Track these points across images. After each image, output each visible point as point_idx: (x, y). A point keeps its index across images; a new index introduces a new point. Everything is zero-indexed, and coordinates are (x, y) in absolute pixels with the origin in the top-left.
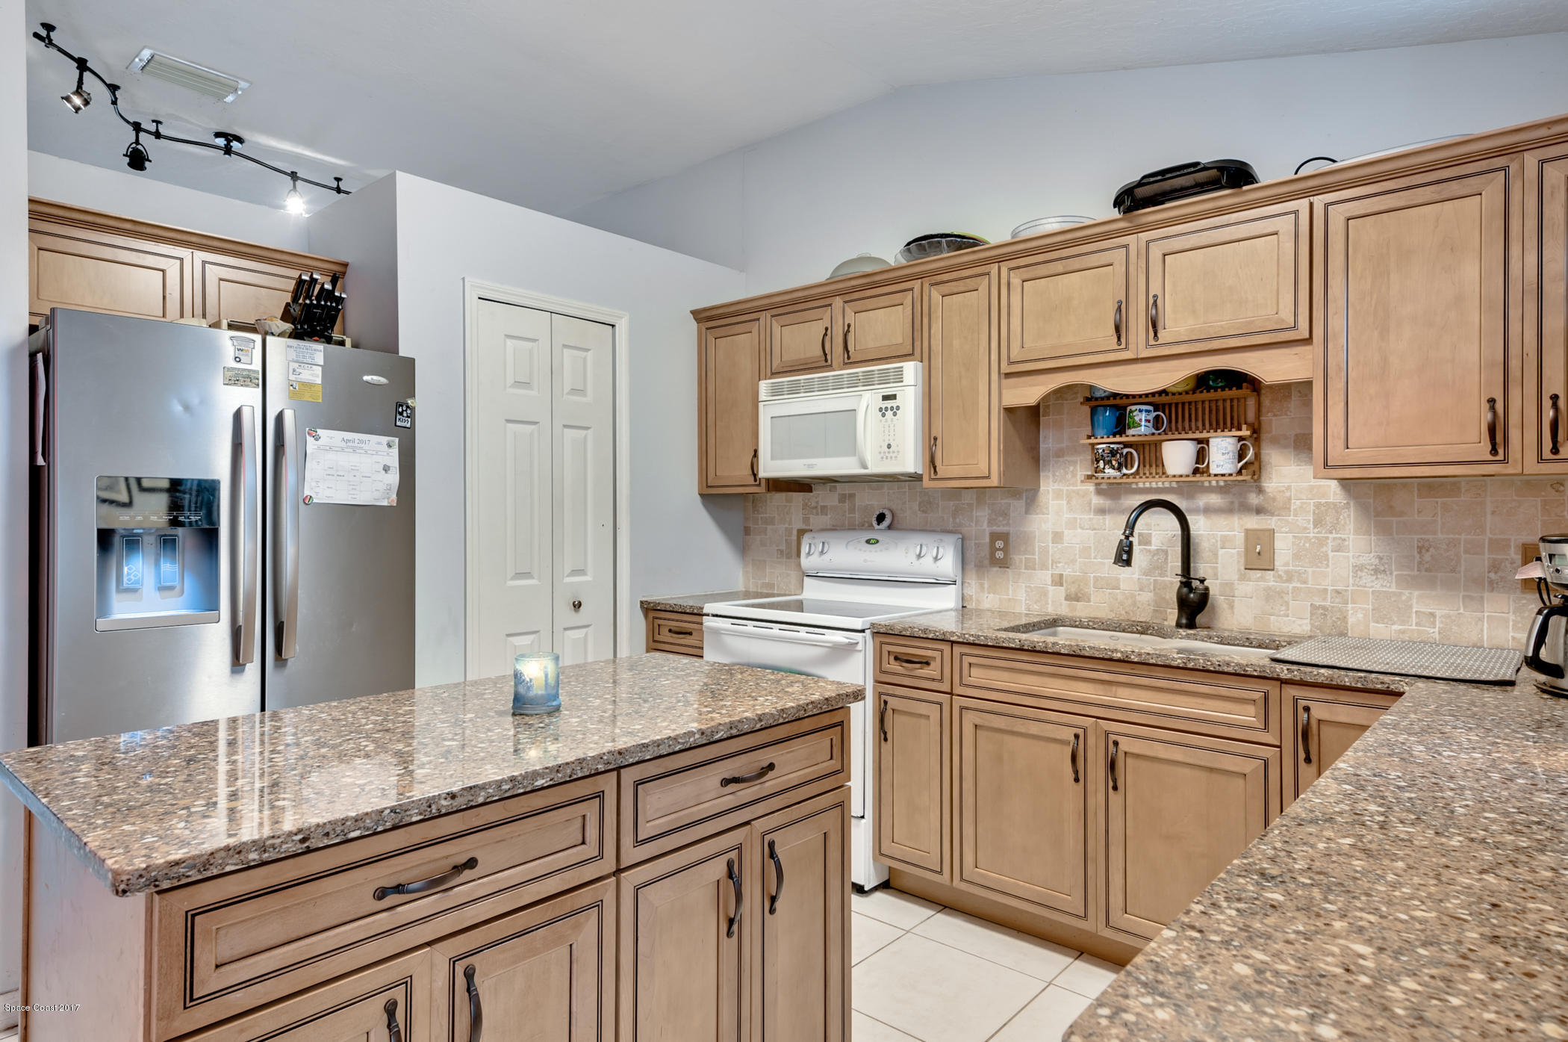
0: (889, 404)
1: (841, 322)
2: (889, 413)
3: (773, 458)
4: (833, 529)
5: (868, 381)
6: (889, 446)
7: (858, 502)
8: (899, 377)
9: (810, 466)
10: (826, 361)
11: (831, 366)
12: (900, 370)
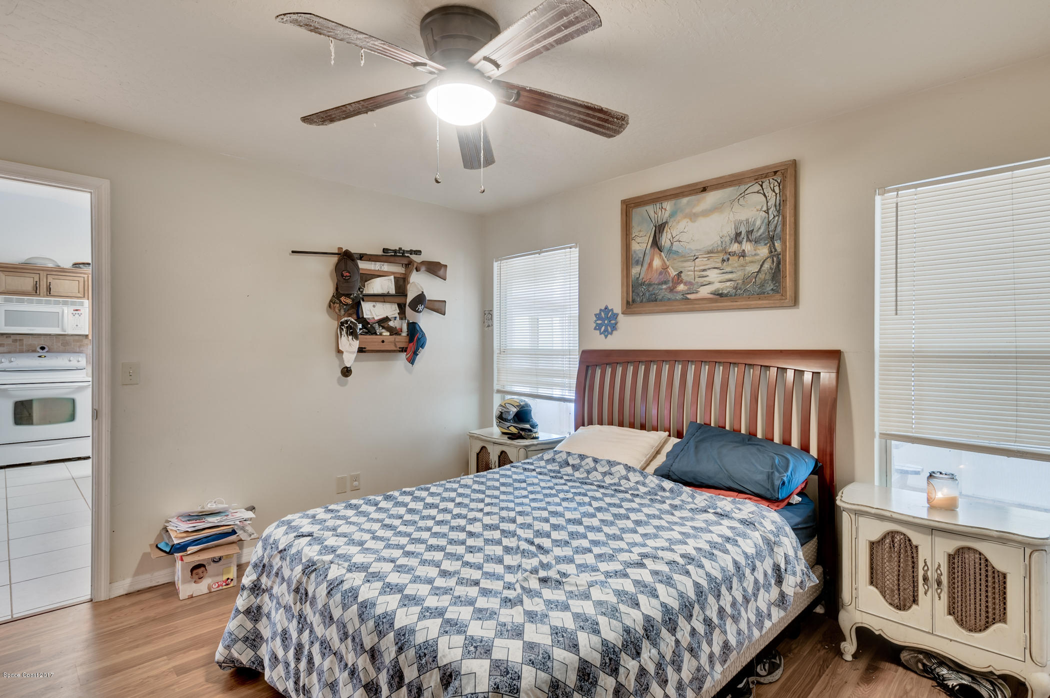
0: (77, 312)
1: (45, 280)
2: (77, 315)
3: (5, 326)
4: (9, 352)
5: (65, 303)
6: (77, 326)
7: (25, 342)
8: (82, 304)
9: (33, 330)
10: (36, 292)
11: (39, 295)
12: (83, 302)
